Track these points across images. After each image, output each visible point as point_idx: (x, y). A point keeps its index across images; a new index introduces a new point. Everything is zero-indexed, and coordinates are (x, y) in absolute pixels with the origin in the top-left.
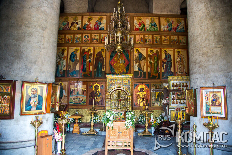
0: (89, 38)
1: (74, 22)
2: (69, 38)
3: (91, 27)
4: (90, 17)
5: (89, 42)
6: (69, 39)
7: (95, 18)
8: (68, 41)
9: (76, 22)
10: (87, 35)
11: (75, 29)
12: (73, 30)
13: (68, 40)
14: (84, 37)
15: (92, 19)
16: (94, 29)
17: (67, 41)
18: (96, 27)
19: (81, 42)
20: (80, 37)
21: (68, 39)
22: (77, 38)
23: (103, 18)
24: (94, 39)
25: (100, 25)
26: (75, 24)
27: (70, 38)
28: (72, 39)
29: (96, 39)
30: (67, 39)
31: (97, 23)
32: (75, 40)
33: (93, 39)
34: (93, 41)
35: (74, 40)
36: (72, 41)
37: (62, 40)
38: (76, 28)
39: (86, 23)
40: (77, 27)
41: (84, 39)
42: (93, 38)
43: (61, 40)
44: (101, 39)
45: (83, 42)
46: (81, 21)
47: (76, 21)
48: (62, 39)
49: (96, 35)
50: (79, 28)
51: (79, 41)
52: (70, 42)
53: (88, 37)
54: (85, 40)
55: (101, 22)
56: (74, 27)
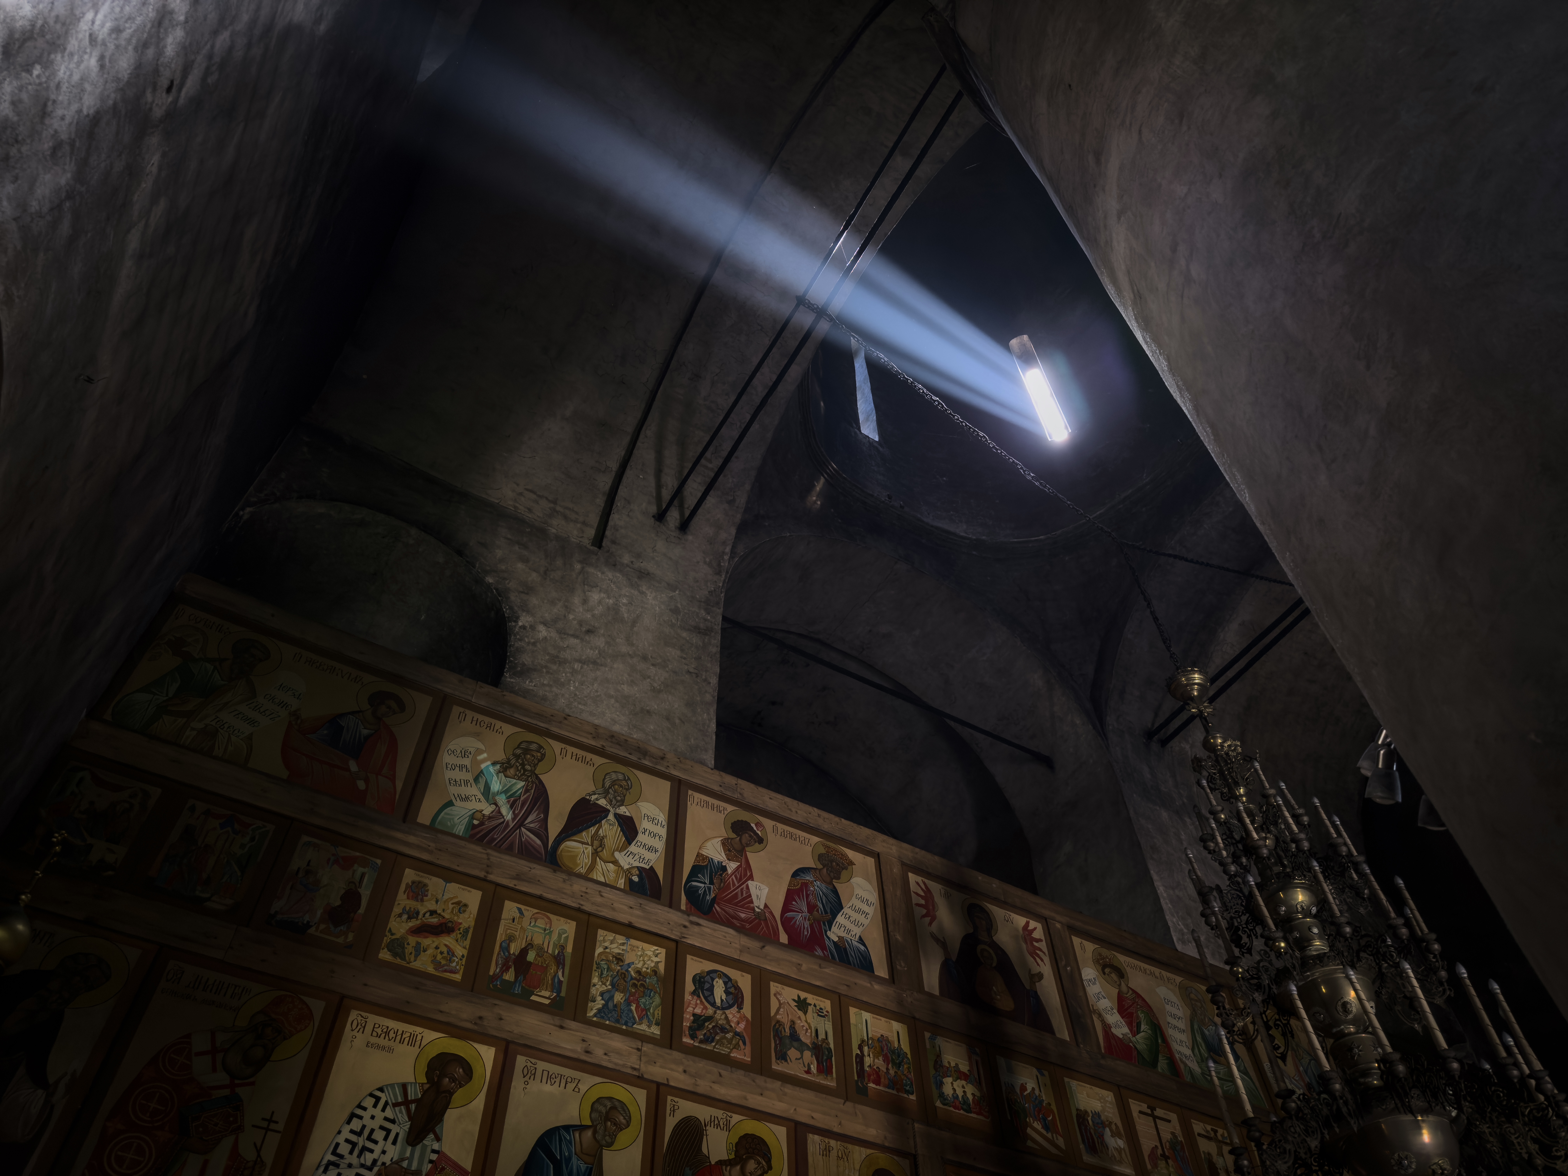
0: (747, 1010)
1: (602, 802)
2: (530, 945)
3: (759, 903)
4: (744, 816)
5: (743, 1054)
6: (524, 952)
7: (783, 834)
8: (509, 976)
9: (623, 810)
10: (728, 980)
11: (604, 872)
12: (585, 878)
13: (520, 962)
14: (689, 987)
15: (760, 840)
16: (784, 938)
17: (505, 968)
18: (801, 918)
19: (656, 1031)
20: (655, 972)
21: (514, 948)
22: (624, 975)
23: (851, 863)
24: (794, 1036)
25: (834, 916)
26: (609, 829)
27: (540, 951)
28: (559, 960)
29: (806, 1039)
30: (505, 948)
31: (805, 885)
32: (598, 986)
33: (777, 1034)
34: (782, 1057)
35: (589, 985)
36: (556, 986)
37: (447, 940)
38: (615, 862)
39: (715, 852)
40: (625, 861)
41: (693, 1007)
42: (782, 1017)
43: (428, 941)
44: (860, 1058)
45: (687, 1040)
46: (662, 818)
47: (622, 803)
48: (444, 928)
49: (811, 998)
50: (647, 874)
51: (644, 1013)
52: (543, 996)
53: (735, 996)
54: (699, 1021)
55: (835, 892)
56: (595, 853)
